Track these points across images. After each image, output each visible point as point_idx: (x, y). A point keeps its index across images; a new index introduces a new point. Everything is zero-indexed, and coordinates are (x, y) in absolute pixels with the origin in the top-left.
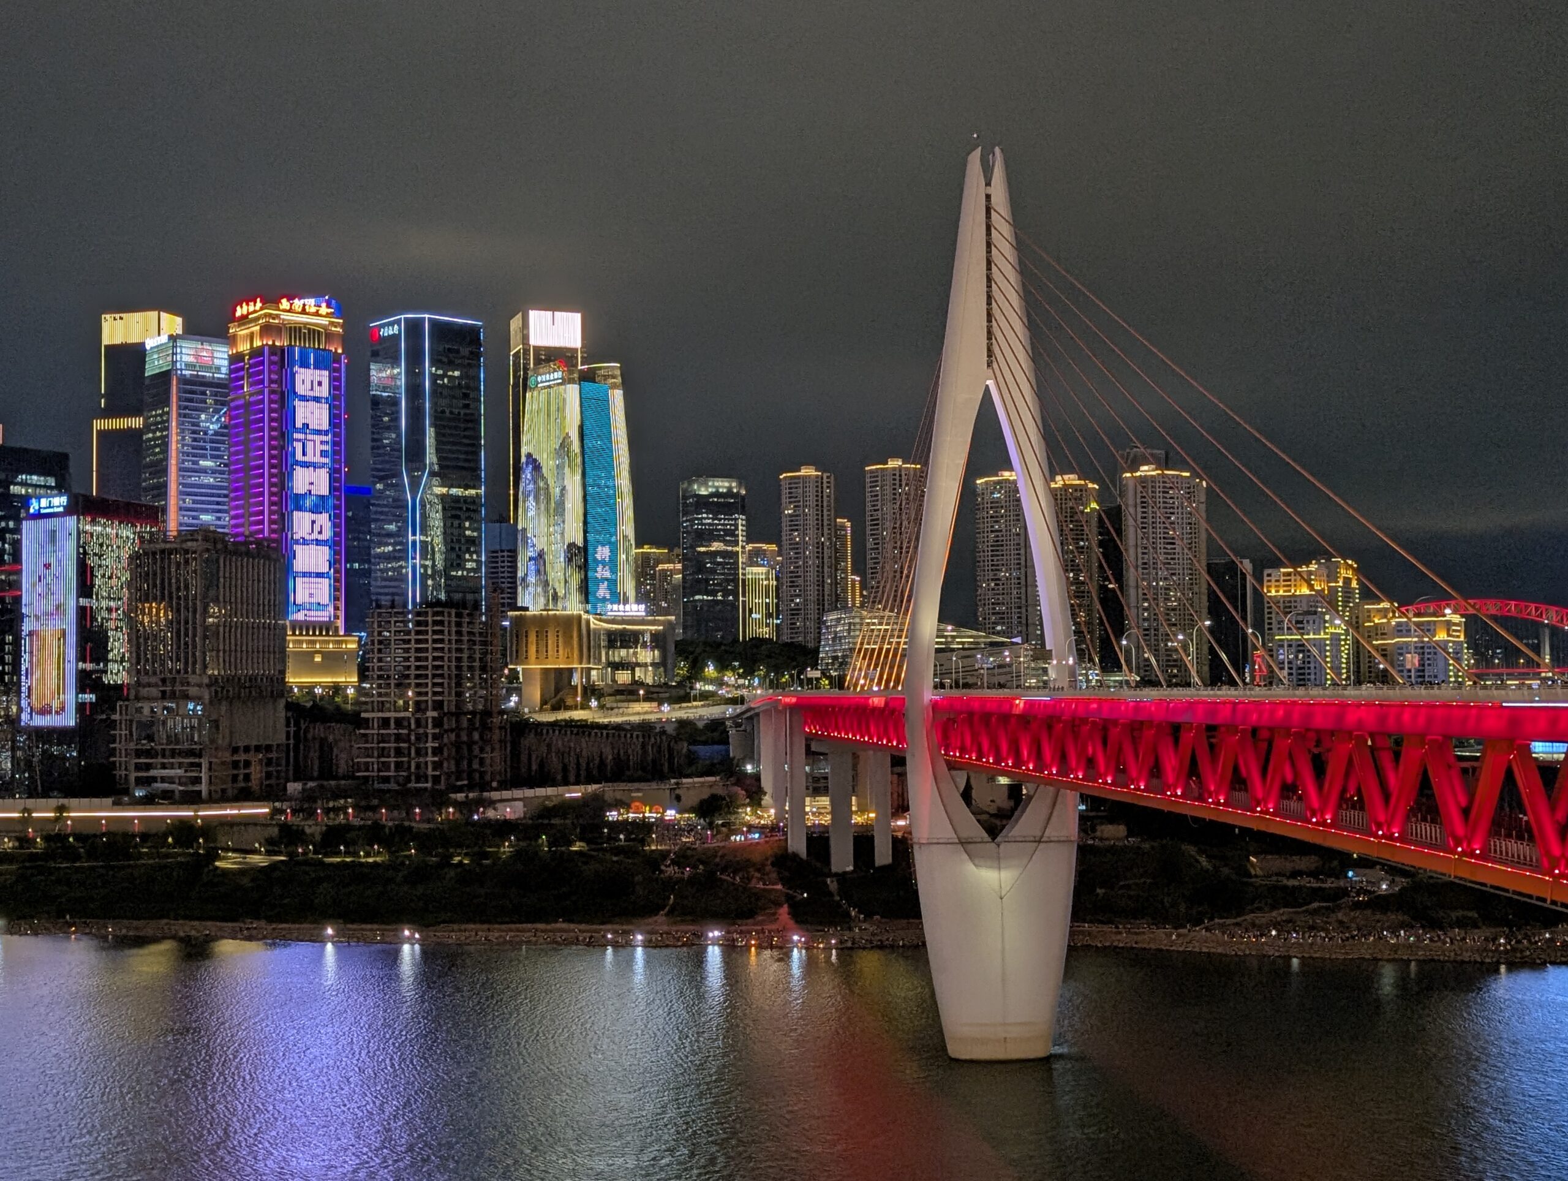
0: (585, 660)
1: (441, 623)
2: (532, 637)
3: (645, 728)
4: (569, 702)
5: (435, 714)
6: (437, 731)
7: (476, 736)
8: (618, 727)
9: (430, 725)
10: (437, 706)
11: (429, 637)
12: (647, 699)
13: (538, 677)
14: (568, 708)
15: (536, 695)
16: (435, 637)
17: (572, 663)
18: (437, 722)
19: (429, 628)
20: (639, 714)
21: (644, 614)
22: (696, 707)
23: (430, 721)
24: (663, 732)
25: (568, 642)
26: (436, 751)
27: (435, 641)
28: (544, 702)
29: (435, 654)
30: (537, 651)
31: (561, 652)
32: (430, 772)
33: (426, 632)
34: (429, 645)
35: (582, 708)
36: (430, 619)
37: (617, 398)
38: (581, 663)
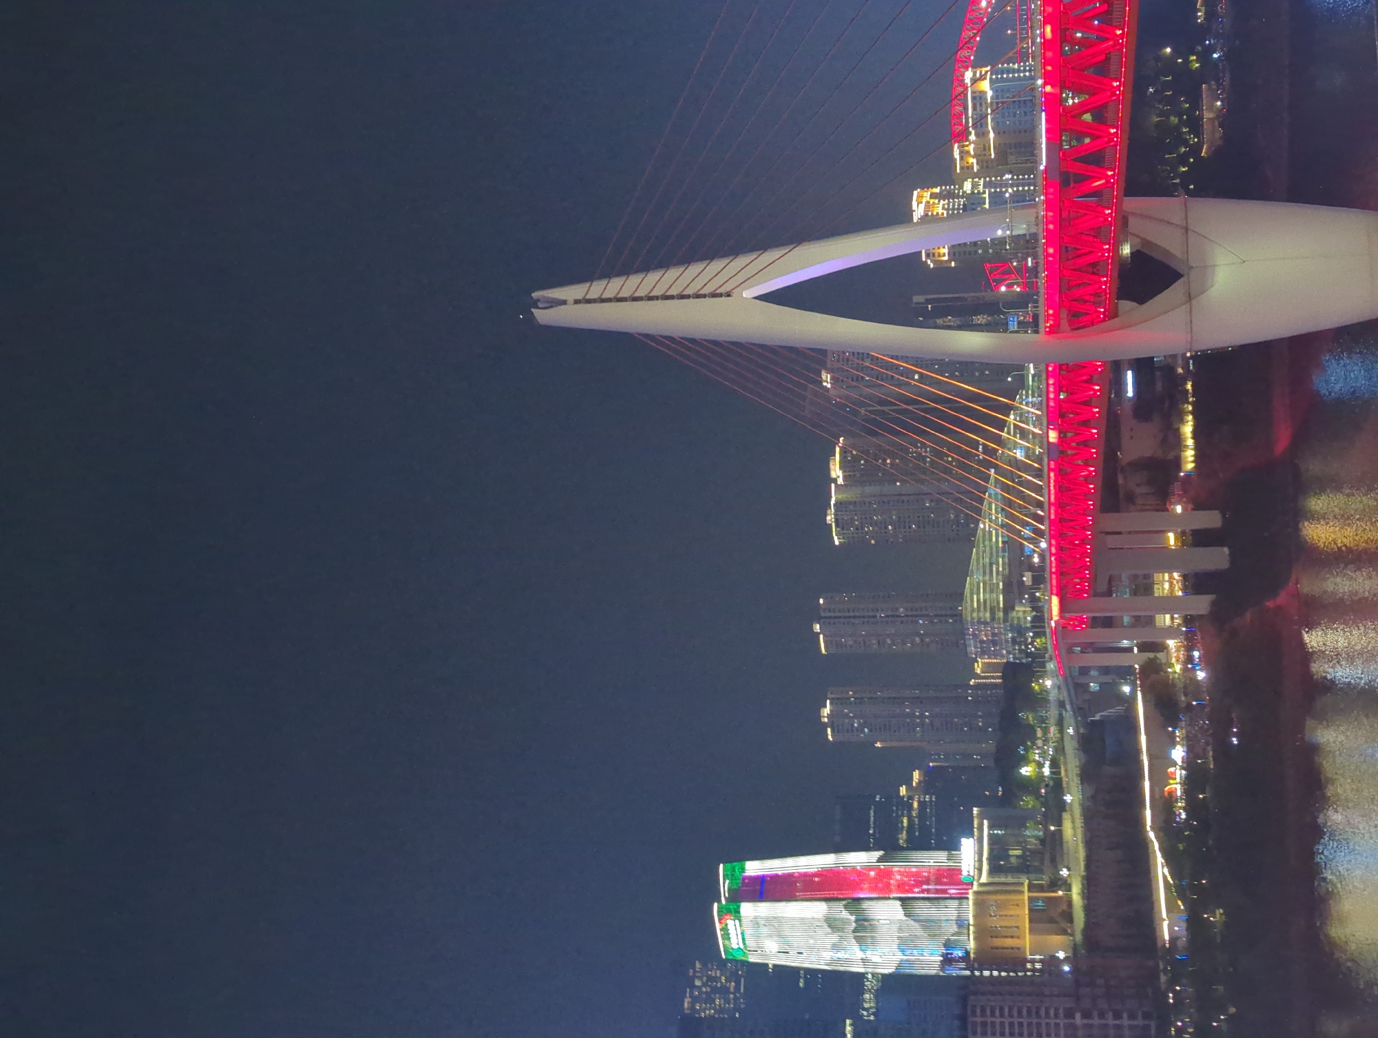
0: (1020, 889)
1: (983, 1010)
2: (998, 942)
3: (1089, 816)
4: (1064, 907)
5: (1078, 1016)
6: (1095, 1014)
7: (1100, 981)
8: (1089, 843)
9: (1090, 1022)
10: (1069, 1014)
11: (998, 1020)
12: (1059, 823)
13: (1039, 938)
14: (1070, 903)
15: (1057, 939)
16: (997, 1013)
17: (1023, 900)
18: (1087, 1015)
19: (989, 1020)
20: (1074, 828)
21: (971, 840)
22: (1066, 770)
23: (1085, 1021)
24: (1093, 797)
25: (1001, 906)
26: (1117, 1015)
27: (1002, 1015)
28: (1064, 932)
29: (1015, 1014)
30: (1012, 937)
31: (1012, 913)
32: (1140, 1022)
33: (993, 1023)
34: (1007, 1021)
35: (1070, 890)
36: (979, 1020)
37: (754, 868)
38: (1023, 892)
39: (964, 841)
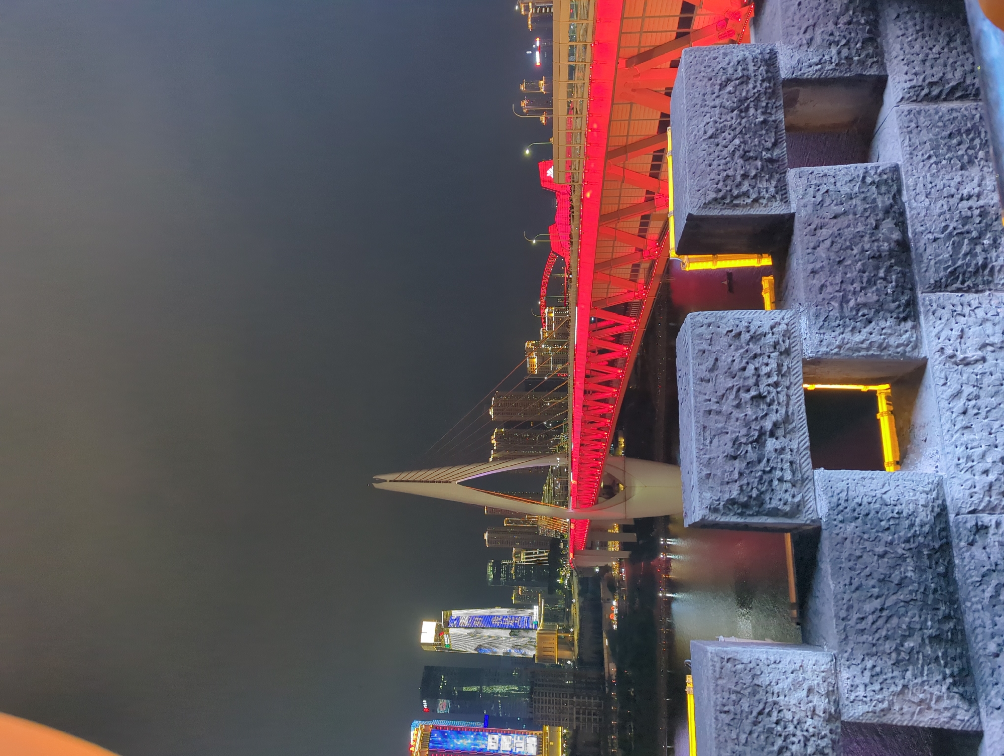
0: (554, 630)
2: (545, 653)
3: (582, 609)
5: (575, 697)
6: (581, 697)
7: (584, 680)
8: (581, 620)
9: (579, 700)
12: (570, 607)
13: (561, 651)
14: (573, 639)
15: (567, 654)
17: (556, 637)
18: (578, 697)
20: (576, 612)
21: (537, 607)
22: (574, 589)
24: (584, 603)
25: (547, 639)
26: (590, 698)
28: (571, 650)
30: (550, 651)
31: (551, 641)
32: (597, 701)
37: (456, 613)
38: (556, 634)
39: (535, 607)
